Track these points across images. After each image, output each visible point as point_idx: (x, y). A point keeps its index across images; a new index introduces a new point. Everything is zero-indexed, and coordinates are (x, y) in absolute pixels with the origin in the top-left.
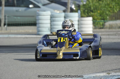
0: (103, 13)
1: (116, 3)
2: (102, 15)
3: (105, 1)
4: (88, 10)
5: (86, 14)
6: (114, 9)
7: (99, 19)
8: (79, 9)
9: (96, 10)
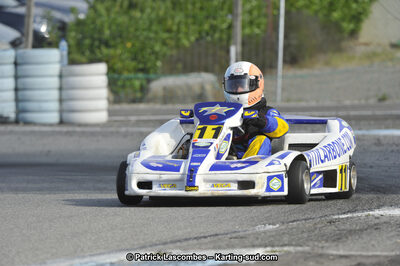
0: (142, 49)
1: (187, 16)
2: (140, 57)
3: (148, 10)
4: (93, 39)
5: (87, 53)
6: (181, 35)
7: (129, 71)
8: (64, 37)
9: (119, 40)
